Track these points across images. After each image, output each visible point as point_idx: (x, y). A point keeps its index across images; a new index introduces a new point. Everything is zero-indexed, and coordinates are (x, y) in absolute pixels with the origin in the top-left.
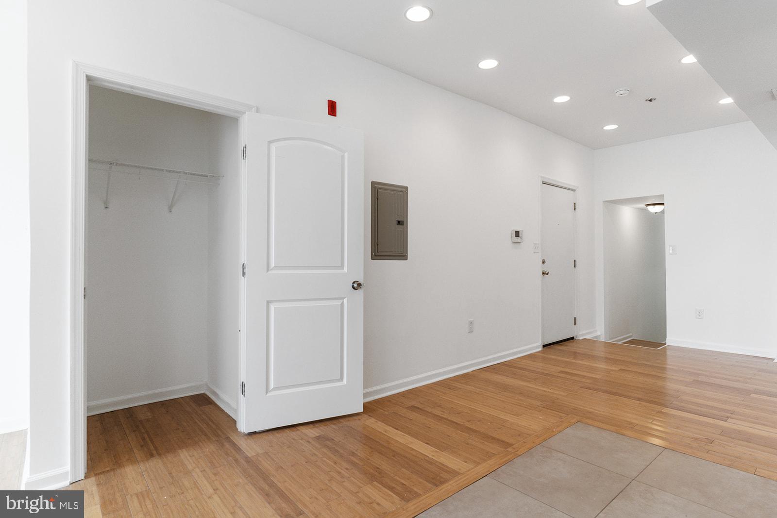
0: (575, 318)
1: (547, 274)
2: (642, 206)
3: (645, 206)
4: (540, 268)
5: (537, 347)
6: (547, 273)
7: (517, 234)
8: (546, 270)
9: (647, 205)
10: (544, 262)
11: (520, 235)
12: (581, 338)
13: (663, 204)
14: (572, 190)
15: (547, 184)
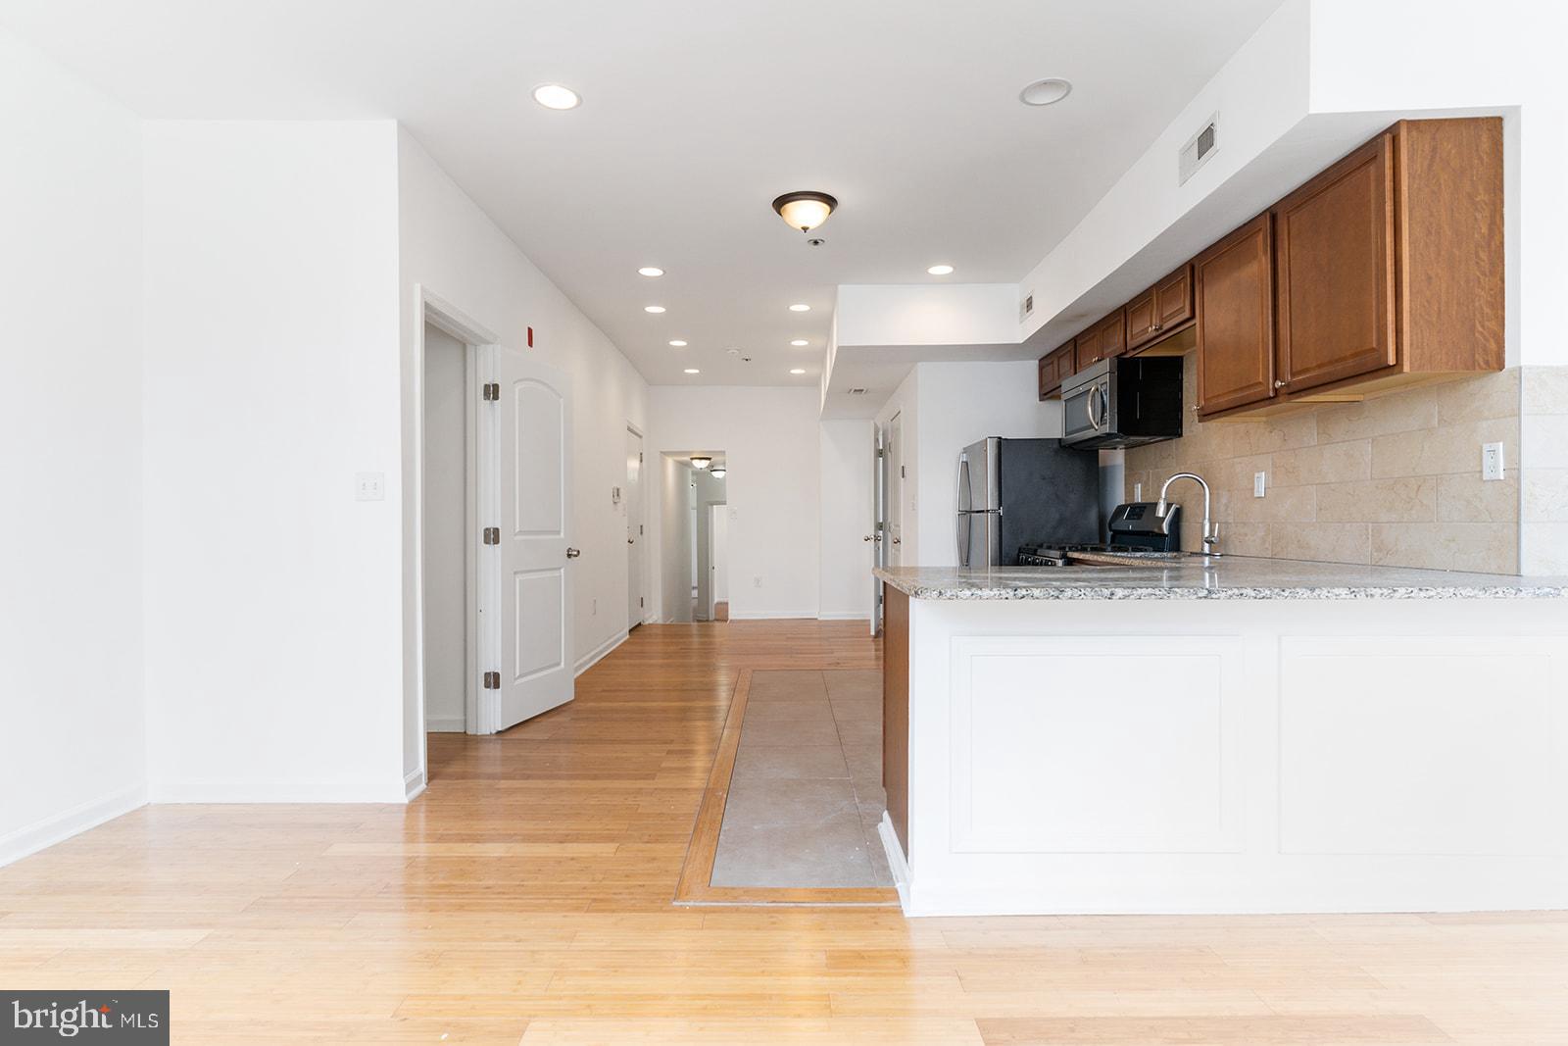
0: (642, 599)
1: (631, 543)
6: (631, 541)
8: (631, 538)
9: (693, 459)
12: (647, 623)
13: (709, 459)
14: (640, 437)
15: (629, 429)
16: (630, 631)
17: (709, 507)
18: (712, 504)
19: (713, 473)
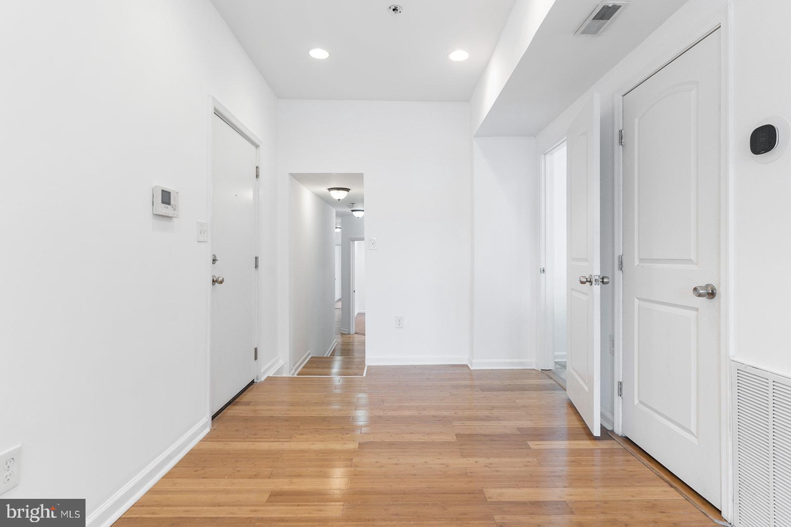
0: (256, 349)
1: (221, 282)
2: (323, 189)
3: (328, 191)
4: (207, 273)
5: (204, 427)
6: (220, 279)
7: (166, 197)
8: (219, 275)
9: (330, 189)
10: (214, 260)
11: (172, 202)
12: (263, 379)
13: (348, 190)
14: (257, 146)
15: (217, 113)
16: (213, 417)
17: (351, 242)
18: (353, 240)
19: (354, 213)
